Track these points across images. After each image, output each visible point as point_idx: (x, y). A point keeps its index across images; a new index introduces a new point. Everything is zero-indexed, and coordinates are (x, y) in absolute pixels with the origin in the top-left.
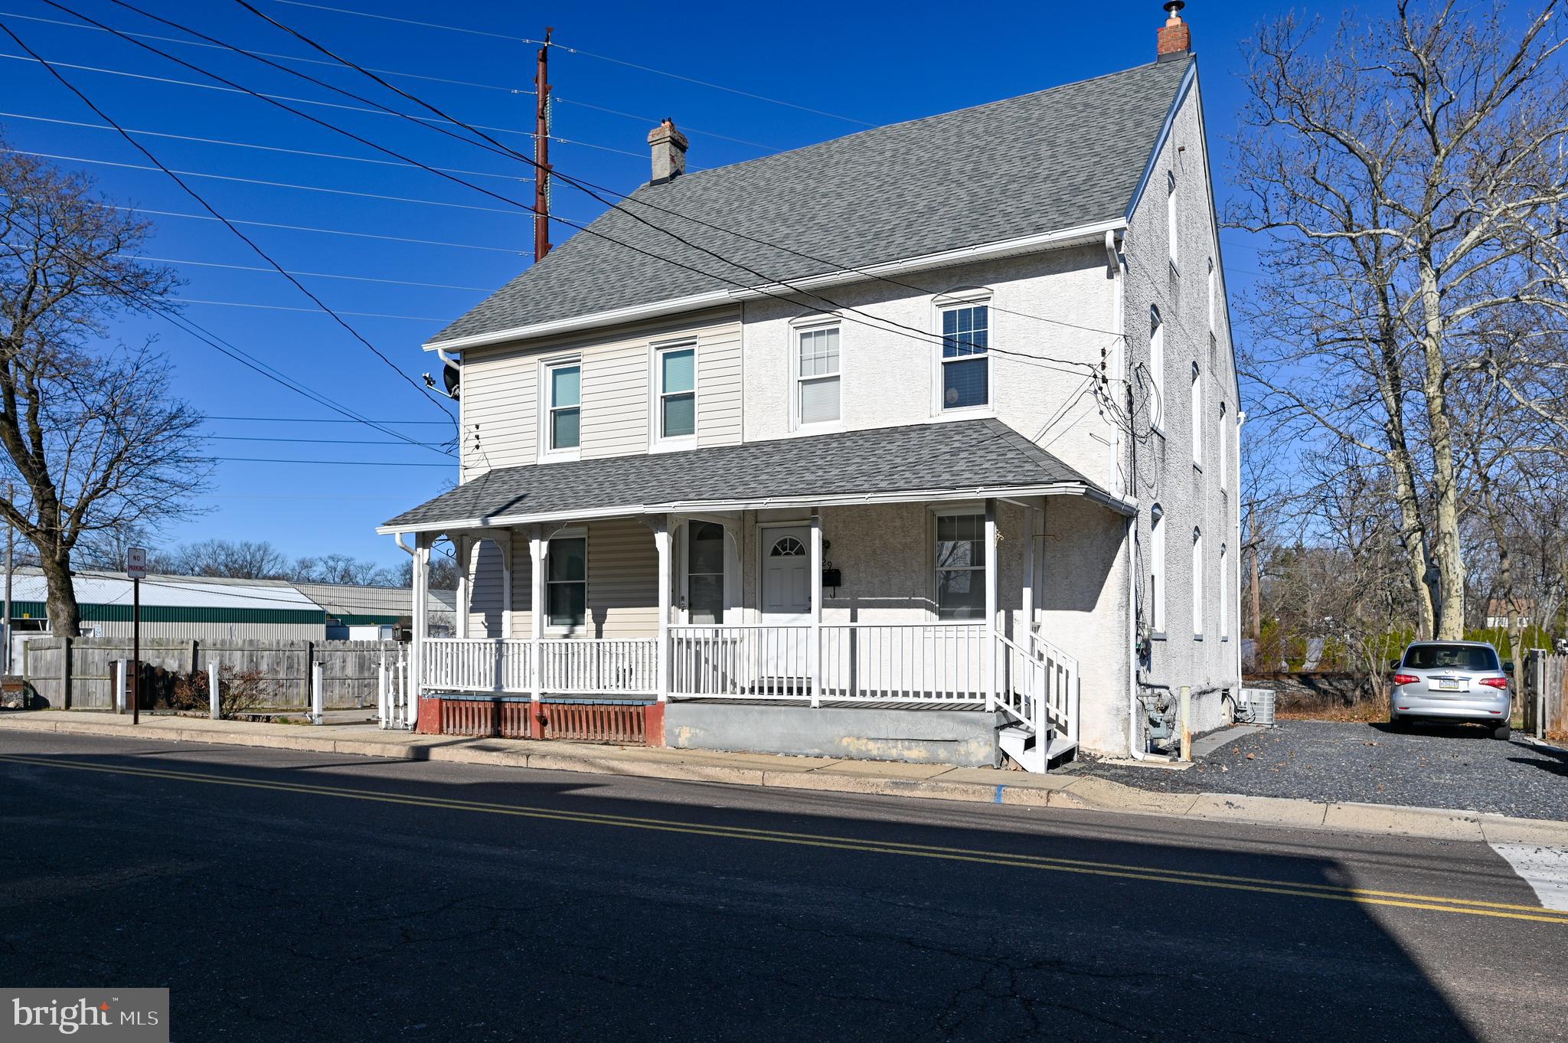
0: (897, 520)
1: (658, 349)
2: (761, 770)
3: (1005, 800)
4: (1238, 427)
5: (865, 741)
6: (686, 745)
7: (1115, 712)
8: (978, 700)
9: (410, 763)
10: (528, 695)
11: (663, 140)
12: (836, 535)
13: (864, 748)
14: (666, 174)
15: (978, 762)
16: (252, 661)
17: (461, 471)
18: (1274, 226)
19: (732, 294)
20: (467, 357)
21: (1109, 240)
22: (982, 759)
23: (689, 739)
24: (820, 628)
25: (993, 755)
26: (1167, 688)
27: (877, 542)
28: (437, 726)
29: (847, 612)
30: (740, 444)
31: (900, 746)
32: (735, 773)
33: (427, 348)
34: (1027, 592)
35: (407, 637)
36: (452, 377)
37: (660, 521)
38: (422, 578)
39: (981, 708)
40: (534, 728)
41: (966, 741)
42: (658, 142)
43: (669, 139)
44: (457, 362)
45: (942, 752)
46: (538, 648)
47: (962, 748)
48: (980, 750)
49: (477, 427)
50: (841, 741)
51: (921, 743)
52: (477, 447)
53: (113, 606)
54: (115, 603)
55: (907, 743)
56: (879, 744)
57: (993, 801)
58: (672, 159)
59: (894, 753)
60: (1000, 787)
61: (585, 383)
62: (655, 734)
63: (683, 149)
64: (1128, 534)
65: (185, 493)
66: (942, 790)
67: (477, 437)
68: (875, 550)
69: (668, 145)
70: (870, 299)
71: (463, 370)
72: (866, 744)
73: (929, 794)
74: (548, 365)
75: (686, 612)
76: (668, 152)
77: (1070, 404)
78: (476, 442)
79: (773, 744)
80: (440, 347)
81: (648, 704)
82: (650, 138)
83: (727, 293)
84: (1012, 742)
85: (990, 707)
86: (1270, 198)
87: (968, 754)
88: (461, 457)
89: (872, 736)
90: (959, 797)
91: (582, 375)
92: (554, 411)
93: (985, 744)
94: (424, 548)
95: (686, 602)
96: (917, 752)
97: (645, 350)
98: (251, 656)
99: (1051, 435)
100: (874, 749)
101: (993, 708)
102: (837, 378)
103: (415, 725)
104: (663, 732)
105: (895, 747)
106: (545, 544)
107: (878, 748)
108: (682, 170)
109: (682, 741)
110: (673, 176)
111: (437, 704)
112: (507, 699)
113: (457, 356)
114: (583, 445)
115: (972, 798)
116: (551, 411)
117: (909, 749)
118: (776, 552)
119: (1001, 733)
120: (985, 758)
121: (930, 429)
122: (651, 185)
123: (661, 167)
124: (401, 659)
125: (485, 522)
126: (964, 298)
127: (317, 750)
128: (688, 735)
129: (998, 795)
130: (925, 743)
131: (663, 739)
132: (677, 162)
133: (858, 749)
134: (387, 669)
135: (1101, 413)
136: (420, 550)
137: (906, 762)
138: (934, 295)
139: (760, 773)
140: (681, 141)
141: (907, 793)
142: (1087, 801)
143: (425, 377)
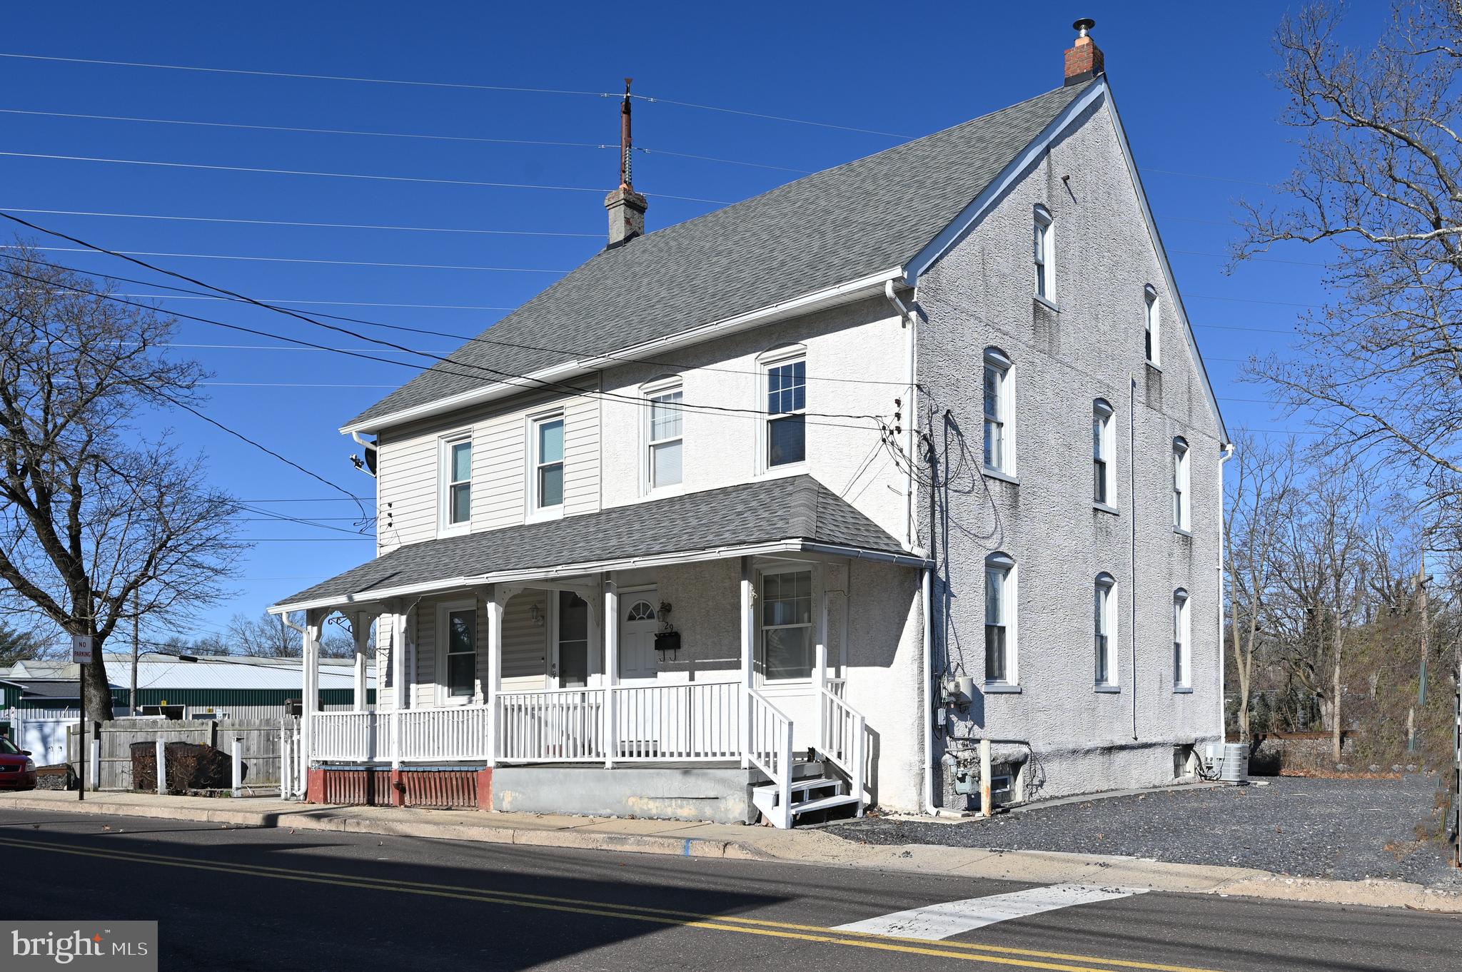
0: (726, 581)
1: (535, 420)
2: (511, 828)
3: (692, 853)
4: (1221, 461)
5: (646, 800)
6: (509, 809)
7: (908, 768)
8: (736, 758)
9: (261, 830)
10: (390, 764)
11: (618, 203)
12: (676, 598)
13: (645, 808)
14: (621, 237)
15: (735, 818)
16: (268, 740)
17: (378, 548)
18: (1332, 233)
19: (581, 365)
20: (383, 437)
21: (889, 291)
22: (737, 816)
23: (511, 803)
24: (614, 691)
25: (746, 812)
26: (1027, 743)
27: (710, 603)
28: (321, 796)
29: (687, 674)
30: (598, 511)
31: (674, 804)
32: (493, 832)
33: (343, 431)
34: (820, 650)
35: (297, 711)
36: (371, 457)
37: (488, 591)
38: (311, 654)
39: (736, 765)
40: (394, 798)
41: (725, 798)
42: (614, 205)
43: (623, 202)
44: (374, 443)
45: (708, 810)
46: (397, 719)
47: (722, 805)
48: (736, 807)
49: (390, 505)
50: (627, 801)
51: (691, 801)
52: (390, 525)
53: (147, 690)
54: (150, 687)
55: (679, 801)
56: (658, 803)
57: (682, 853)
58: (628, 221)
59: (669, 812)
60: (689, 840)
61: (475, 458)
62: (485, 799)
63: (641, 210)
64: (921, 587)
65: (216, 578)
66: (645, 843)
67: (390, 515)
68: (708, 611)
69: (623, 207)
70: (705, 361)
71: (380, 450)
72: (647, 804)
73: (635, 848)
74: (449, 442)
75: (557, 679)
76: (623, 214)
77: (872, 456)
78: (389, 520)
79: (574, 806)
80: (353, 430)
81: (480, 769)
82: (607, 202)
83: (576, 363)
84: (762, 798)
85: (745, 764)
86: (1325, 201)
87: (727, 810)
88: (378, 535)
89: (653, 796)
90: (657, 850)
91: (474, 450)
92: (454, 486)
93: (740, 800)
94: (313, 625)
95: (557, 670)
96: (688, 810)
97: (522, 423)
98: (268, 735)
99: (856, 489)
100: (654, 808)
101: (747, 766)
102: (680, 441)
103: (306, 794)
104: (491, 796)
105: (670, 806)
106: (404, 618)
107: (657, 807)
108: (639, 232)
109: (506, 805)
110: (628, 239)
111: (322, 775)
112: (378, 769)
113: (375, 438)
114: (473, 519)
115: (667, 851)
116: (451, 487)
117: (681, 807)
118: (631, 618)
119: (756, 790)
120: (740, 814)
121: (751, 488)
122: (608, 250)
123: (617, 231)
124: (295, 732)
125: (350, 598)
126: (782, 355)
127: (196, 820)
128: (510, 799)
129: (686, 848)
130: (694, 800)
131: (491, 803)
132: (634, 224)
133: (641, 808)
134: (286, 742)
135: (898, 464)
136: (309, 627)
137: (678, 820)
138: (758, 353)
139: (511, 832)
140: (639, 203)
141: (619, 848)
142: (759, 853)
143: (352, 459)
